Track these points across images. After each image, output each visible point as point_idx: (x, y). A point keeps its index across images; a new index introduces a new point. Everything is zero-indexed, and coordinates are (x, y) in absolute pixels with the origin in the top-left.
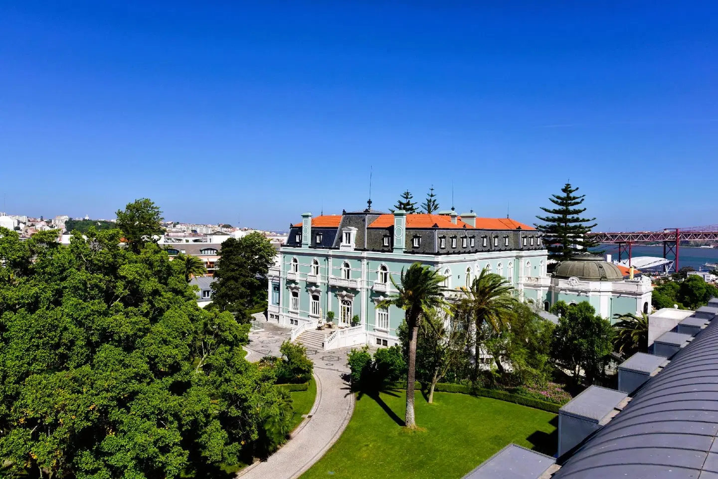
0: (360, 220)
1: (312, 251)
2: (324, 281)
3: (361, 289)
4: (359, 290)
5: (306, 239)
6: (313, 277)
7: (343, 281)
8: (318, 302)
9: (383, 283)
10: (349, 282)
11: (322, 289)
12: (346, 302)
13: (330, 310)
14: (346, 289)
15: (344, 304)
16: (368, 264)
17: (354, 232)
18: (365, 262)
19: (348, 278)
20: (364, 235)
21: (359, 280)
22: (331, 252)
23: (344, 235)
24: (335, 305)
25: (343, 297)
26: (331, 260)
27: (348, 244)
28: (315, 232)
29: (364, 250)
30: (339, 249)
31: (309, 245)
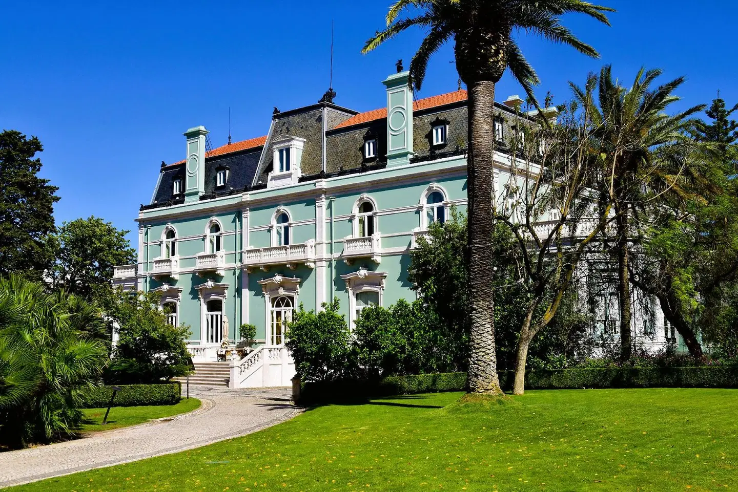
0: (312, 121)
1: (209, 204)
2: (233, 265)
3: (315, 262)
4: (312, 265)
5: (195, 183)
6: (208, 260)
7: (274, 252)
8: (219, 313)
9: (366, 236)
10: (289, 250)
11: (229, 281)
12: (283, 299)
13: (246, 321)
14: (280, 268)
15: (278, 305)
16: (330, 206)
17: (298, 146)
18: (324, 203)
19: (286, 242)
20: (321, 148)
21: (311, 242)
22: (247, 197)
23: (276, 155)
24: (258, 313)
25: (274, 288)
26: (248, 216)
27: (285, 172)
28: (213, 165)
29: (322, 175)
30: (265, 186)
31: (201, 194)
